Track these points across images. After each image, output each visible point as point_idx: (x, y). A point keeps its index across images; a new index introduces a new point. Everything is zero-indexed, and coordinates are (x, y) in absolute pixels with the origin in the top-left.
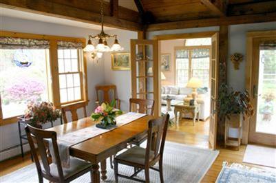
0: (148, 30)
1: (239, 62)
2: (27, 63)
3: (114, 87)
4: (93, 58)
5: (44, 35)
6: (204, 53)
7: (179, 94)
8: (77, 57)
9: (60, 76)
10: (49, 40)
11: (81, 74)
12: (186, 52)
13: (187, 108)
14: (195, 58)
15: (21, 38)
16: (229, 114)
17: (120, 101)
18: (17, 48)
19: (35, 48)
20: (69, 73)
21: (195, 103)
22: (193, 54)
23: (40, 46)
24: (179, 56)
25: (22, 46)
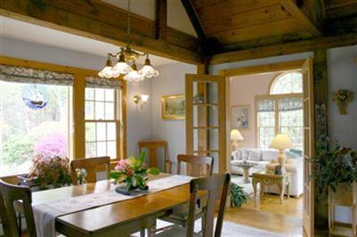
0: (212, 62)
1: (346, 102)
2: (41, 103)
3: (164, 144)
4: (136, 102)
5: (67, 67)
6: (296, 104)
7: (261, 160)
8: (113, 100)
9: (87, 124)
10: (73, 74)
11: (118, 123)
12: (271, 103)
13: (271, 178)
14: (283, 110)
15: (34, 69)
16: (333, 183)
17: (171, 163)
18: (28, 82)
19: (53, 83)
20: (100, 121)
21: (283, 170)
22: (281, 105)
23: (60, 81)
24: (261, 109)
25: (34, 79)
